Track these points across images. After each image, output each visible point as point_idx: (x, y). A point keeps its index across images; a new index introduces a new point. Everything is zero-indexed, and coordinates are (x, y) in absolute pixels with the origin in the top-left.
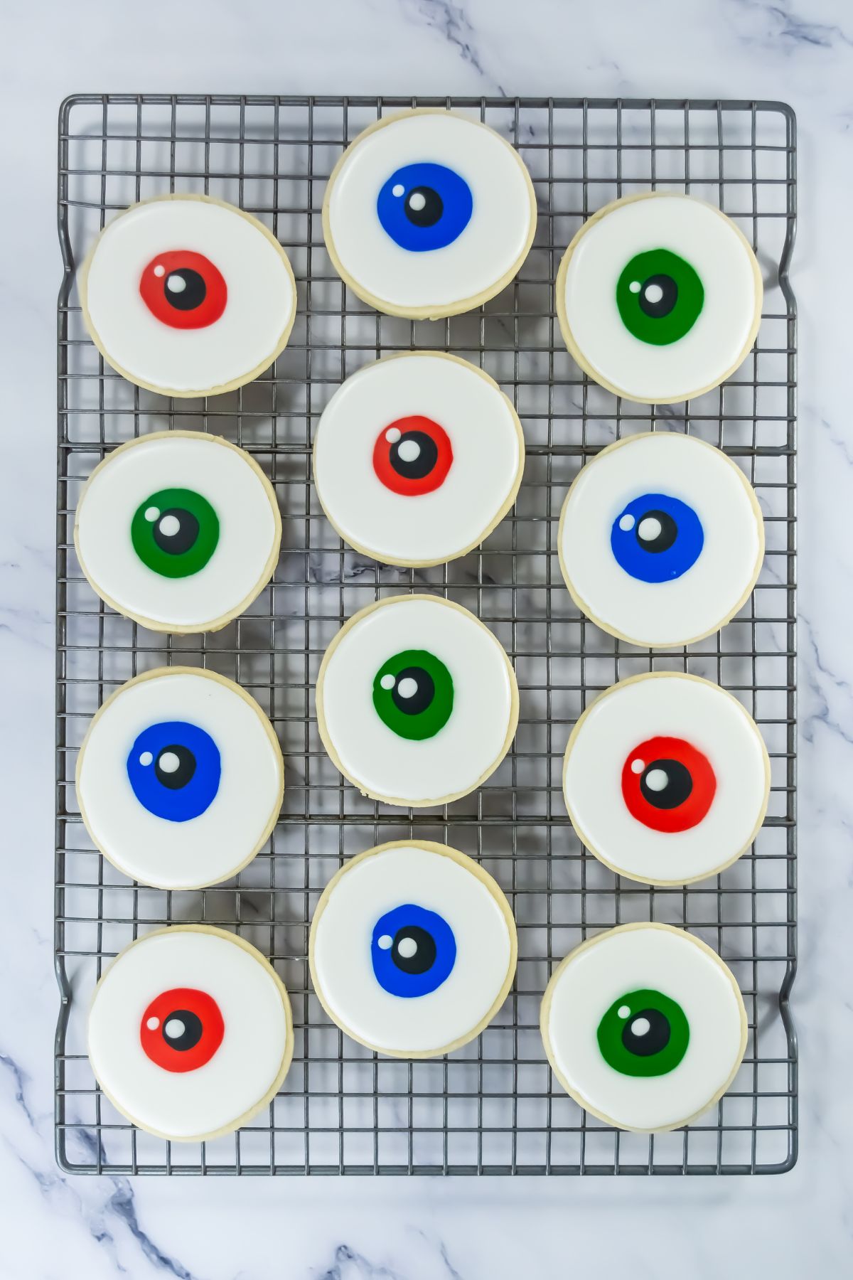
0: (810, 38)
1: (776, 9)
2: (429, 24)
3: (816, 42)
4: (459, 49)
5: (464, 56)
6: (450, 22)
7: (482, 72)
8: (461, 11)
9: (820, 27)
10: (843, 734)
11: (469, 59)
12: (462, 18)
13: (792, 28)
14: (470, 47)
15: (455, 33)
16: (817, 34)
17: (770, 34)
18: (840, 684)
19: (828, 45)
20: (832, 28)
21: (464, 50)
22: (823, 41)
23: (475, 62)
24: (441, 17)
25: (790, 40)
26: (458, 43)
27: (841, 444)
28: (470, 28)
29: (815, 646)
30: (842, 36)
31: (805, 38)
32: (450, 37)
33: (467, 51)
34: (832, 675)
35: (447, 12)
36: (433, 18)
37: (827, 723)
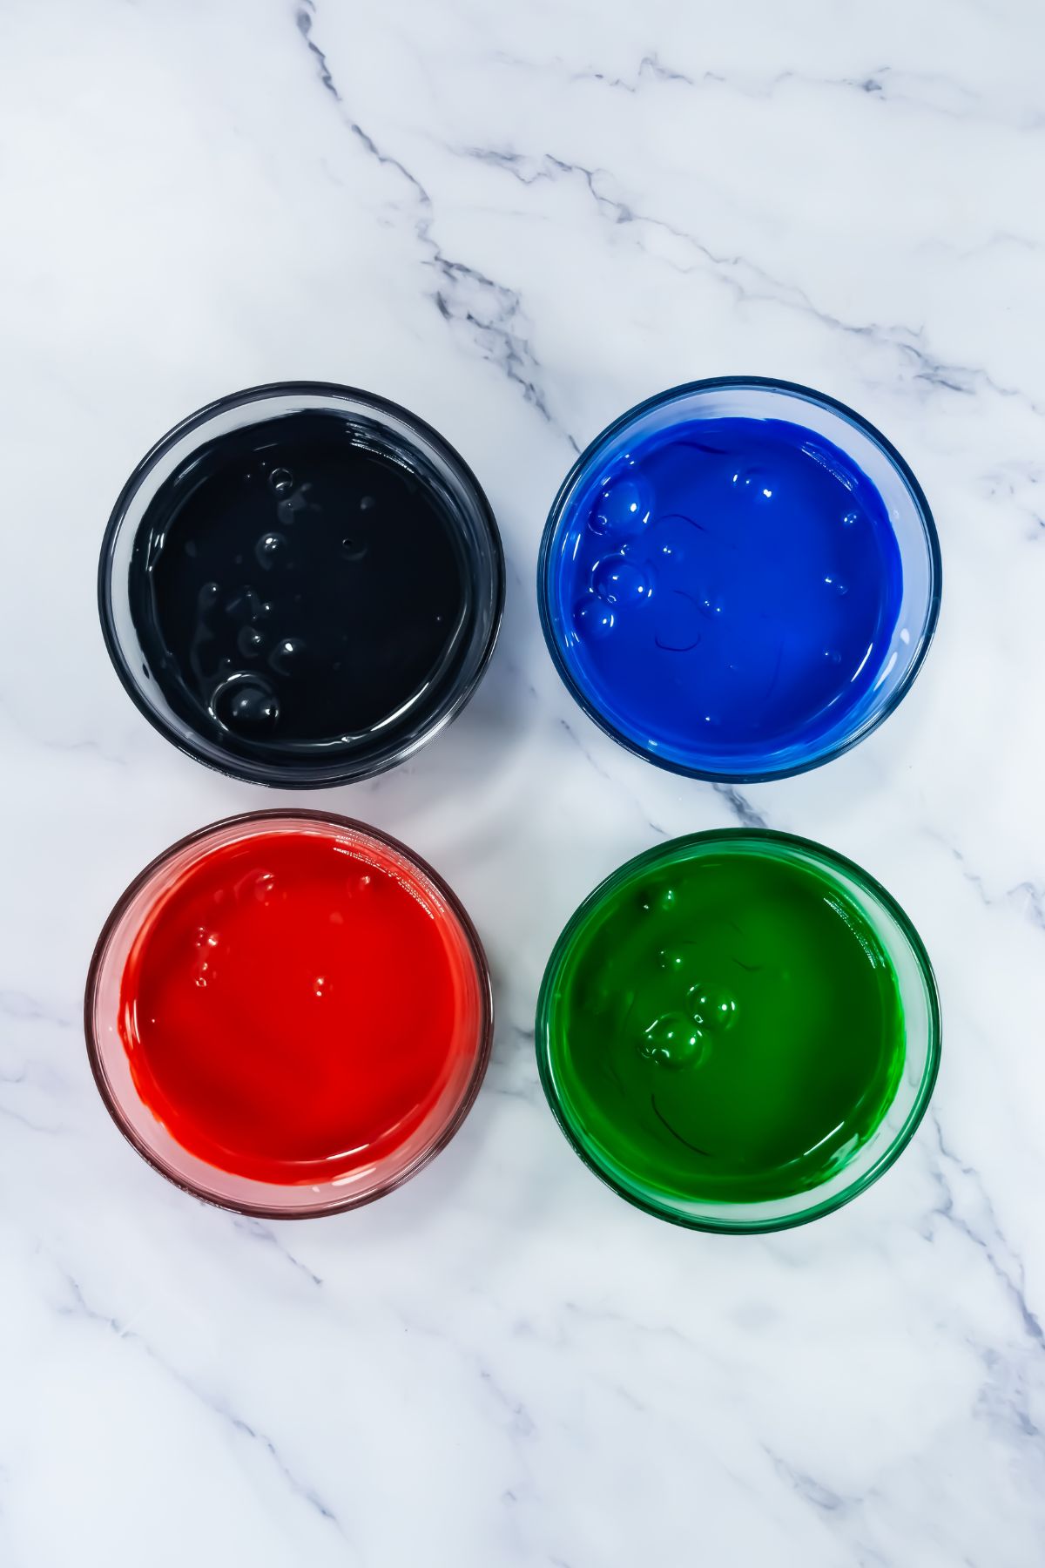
0: (950, 383)
1: (909, 347)
2: (486, 358)
3: (957, 389)
4: (522, 388)
5: (527, 397)
6: (512, 356)
7: (549, 418)
8: (526, 343)
9: (962, 369)
10: (969, 1232)
11: (534, 400)
12: (526, 352)
13: (930, 371)
14: (535, 387)
15: (518, 370)
16: (956, 378)
17: (901, 378)
18: (967, 1171)
19: (971, 392)
20: (977, 372)
21: (527, 390)
22: (964, 387)
23: (541, 406)
24: (500, 350)
25: (924, 384)
26: (521, 381)
27: (976, 879)
28: (536, 363)
29: (937, 1124)
30: (989, 381)
31: (943, 383)
32: (511, 374)
33: (531, 393)
34: (956, 1160)
35: (508, 343)
36: (491, 350)
37: (950, 1218)
